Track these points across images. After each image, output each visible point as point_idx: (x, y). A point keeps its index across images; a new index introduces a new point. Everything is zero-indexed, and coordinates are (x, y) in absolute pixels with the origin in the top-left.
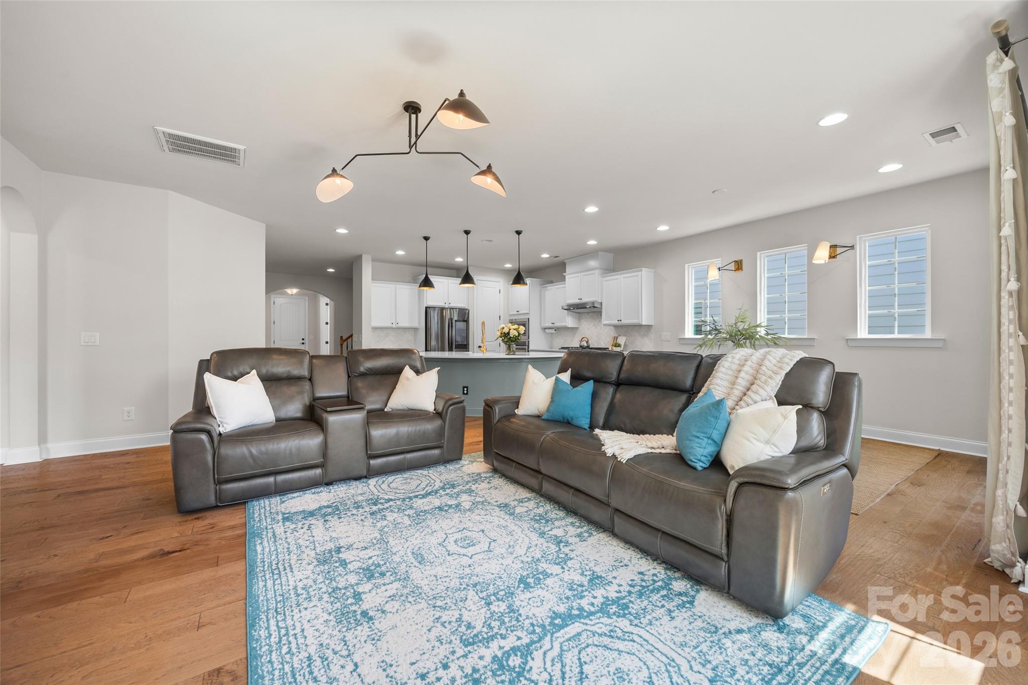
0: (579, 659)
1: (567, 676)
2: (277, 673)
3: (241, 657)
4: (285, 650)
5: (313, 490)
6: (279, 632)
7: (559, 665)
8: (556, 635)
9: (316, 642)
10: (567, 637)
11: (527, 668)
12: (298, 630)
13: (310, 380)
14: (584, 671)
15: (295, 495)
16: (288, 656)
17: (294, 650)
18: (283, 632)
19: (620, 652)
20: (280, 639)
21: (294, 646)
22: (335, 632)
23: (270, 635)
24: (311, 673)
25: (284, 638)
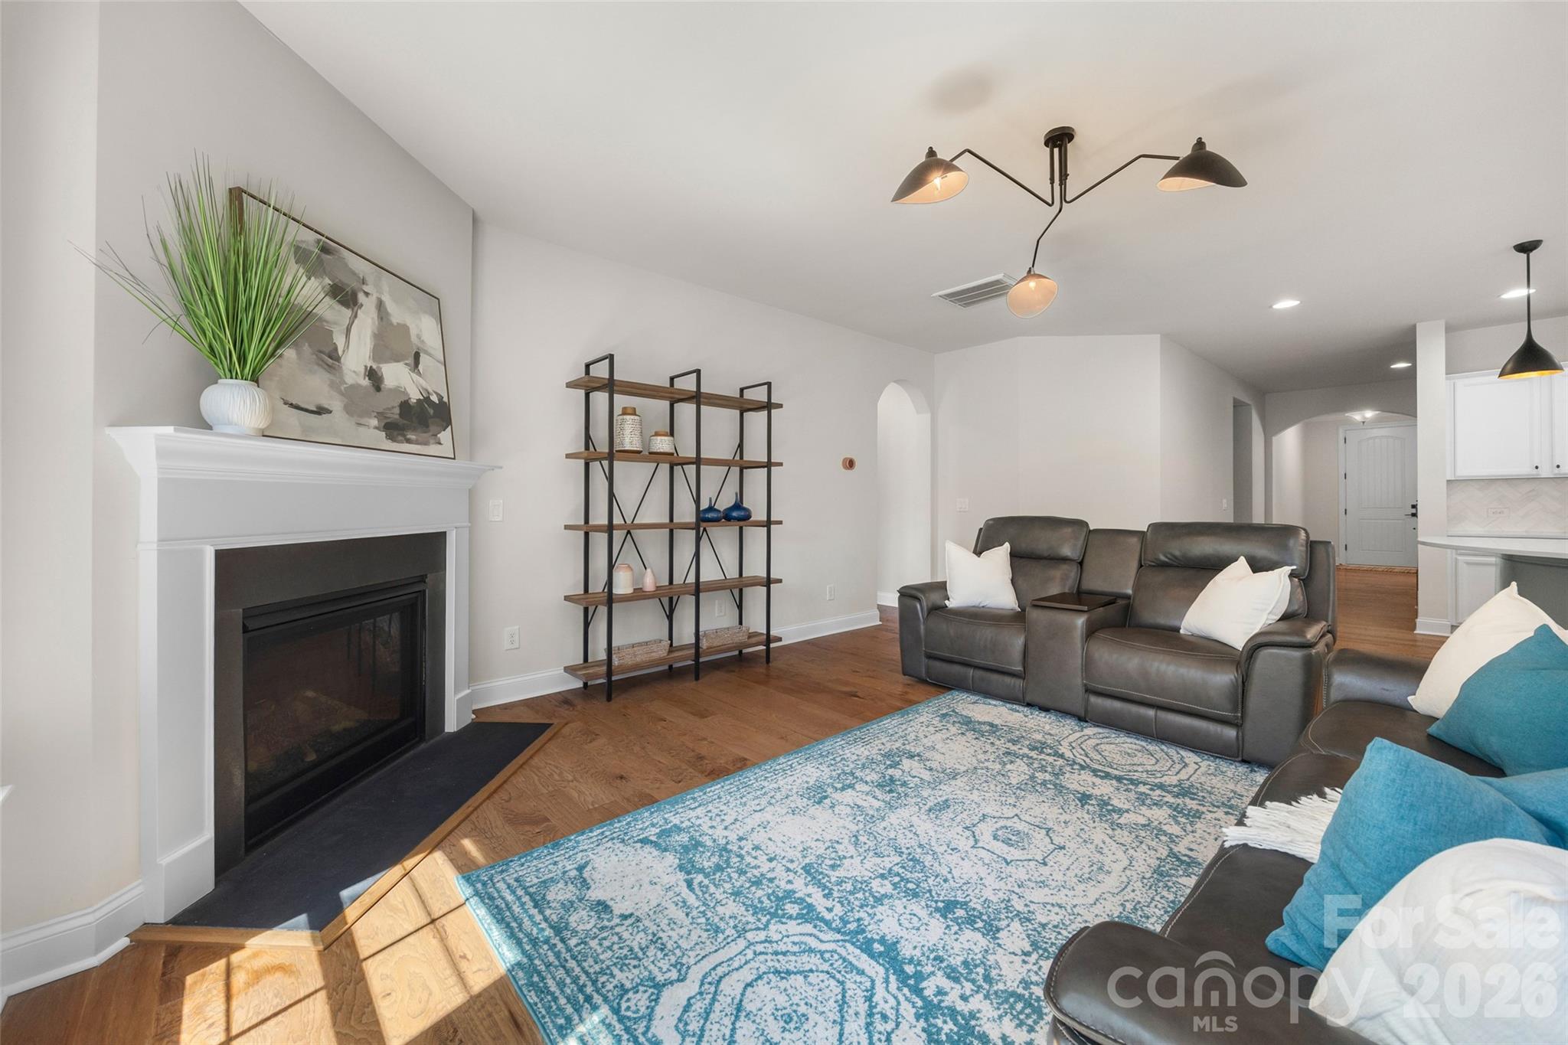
0: (811, 971)
1: (780, 957)
5: (1015, 706)
7: (796, 949)
8: (848, 945)
10: (851, 958)
11: (784, 920)
13: (1081, 564)
14: (792, 976)
15: (994, 702)
19: (841, 1022)
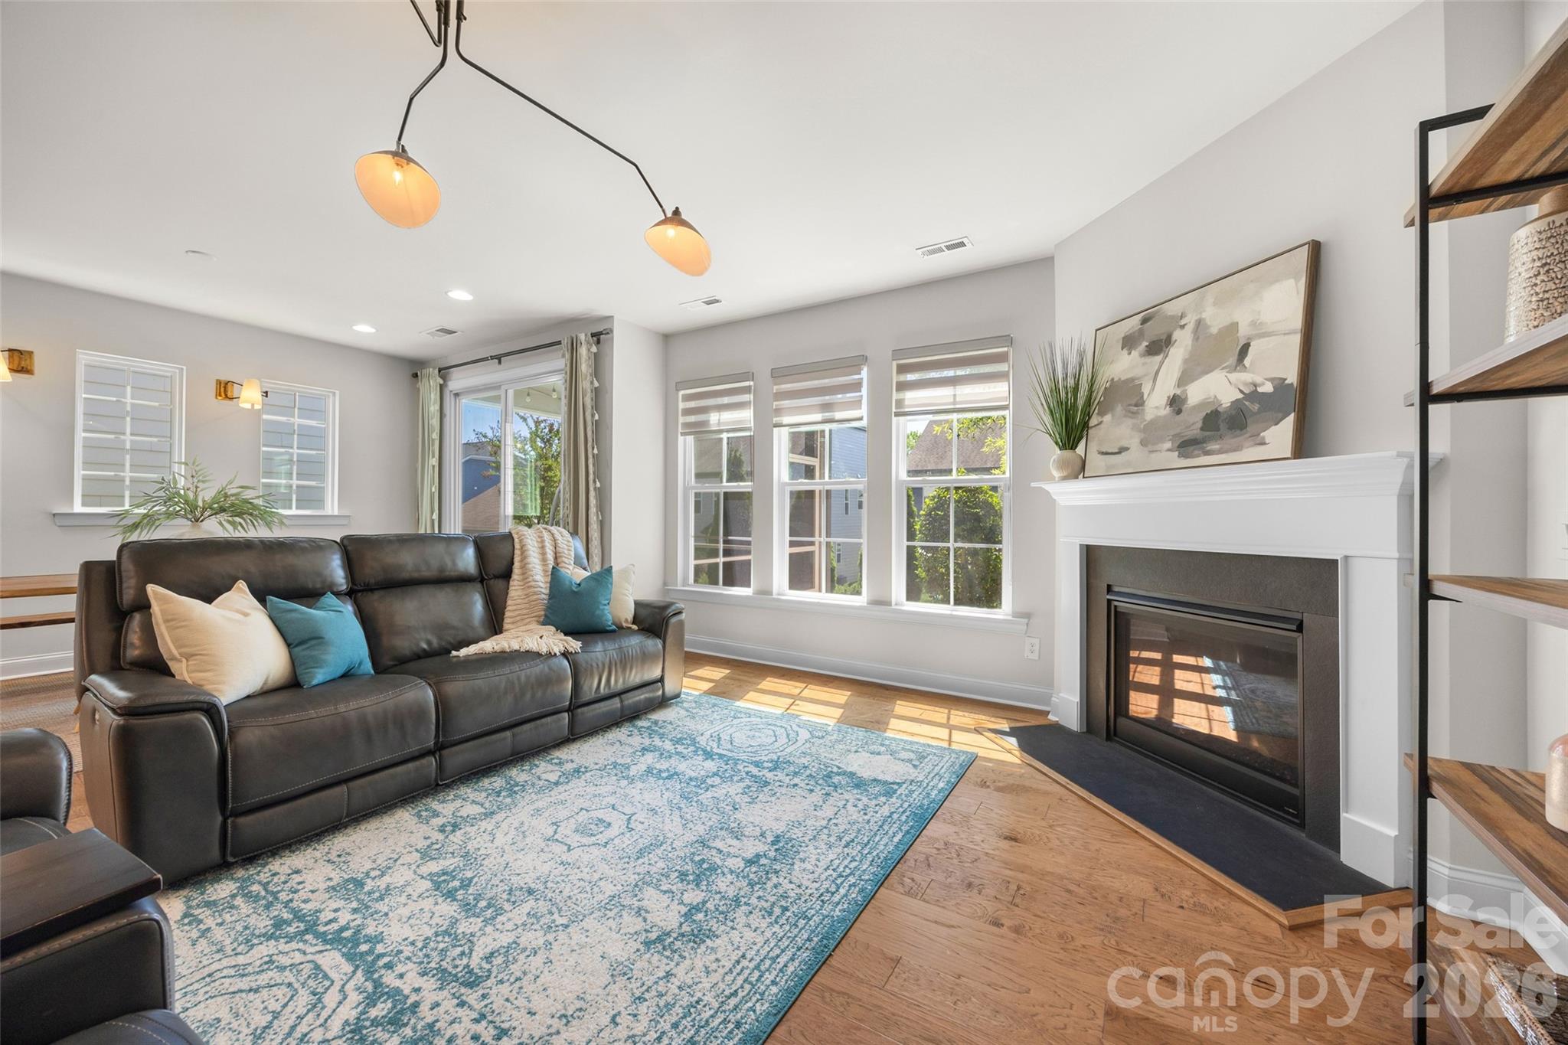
2: (875, 854)
3: (886, 891)
4: (854, 864)
6: (842, 883)
9: (830, 852)
12: (830, 872)
16: (857, 859)
17: (849, 859)
18: (839, 881)
20: (847, 876)
21: (846, 862)
22: (811, 848)
23: (850, 886)
24: (856, 837)
25: (844, 874)
